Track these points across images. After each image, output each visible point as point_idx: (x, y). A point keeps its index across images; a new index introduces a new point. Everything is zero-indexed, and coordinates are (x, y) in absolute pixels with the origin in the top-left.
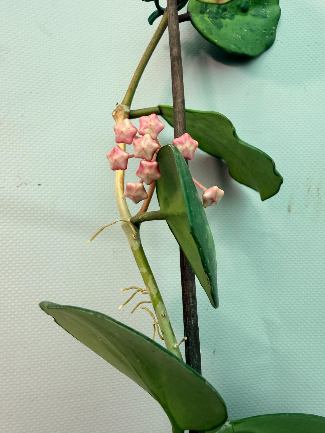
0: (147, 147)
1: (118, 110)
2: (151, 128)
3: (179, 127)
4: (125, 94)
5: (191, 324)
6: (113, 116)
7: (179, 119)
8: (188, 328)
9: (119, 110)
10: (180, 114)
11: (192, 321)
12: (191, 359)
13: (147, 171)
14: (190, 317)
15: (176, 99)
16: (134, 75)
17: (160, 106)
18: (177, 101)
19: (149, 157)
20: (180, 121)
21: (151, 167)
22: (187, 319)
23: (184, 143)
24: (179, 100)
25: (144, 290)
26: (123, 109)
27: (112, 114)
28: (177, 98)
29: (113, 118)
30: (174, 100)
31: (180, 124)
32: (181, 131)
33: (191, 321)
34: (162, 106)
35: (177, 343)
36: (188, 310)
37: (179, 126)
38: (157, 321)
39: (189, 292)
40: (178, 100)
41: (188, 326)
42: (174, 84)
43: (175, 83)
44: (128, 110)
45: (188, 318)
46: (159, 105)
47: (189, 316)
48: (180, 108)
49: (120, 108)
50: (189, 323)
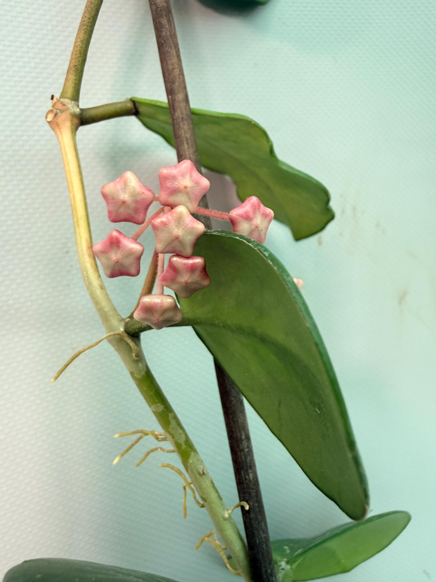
0: (184, 234)
1: (58, 111)
2: (187, 194)
3: (188, 148)
4: (65, 76)
5: (250, 480)
6: (49, 122)
7: (185, 132)
8: (245, 487)
9: (60, 110)
10: (185, 123)
11: (251, 475)
12: (256, 532)
13: (185, 278)
14: (247, 471)
15: (174, 94)
16: (77, 39)
17: (134, 99)
18: (176, 98)
19: (189, 251)
20: (188, 136)
21: (192, 269)
22: (243, 475)
23: (252, 218)
24: (180, 96)
25: (160, 435)
26: (67, 109)
27: (46, 117)
28: (176, 92)
29: (47, 127)
30: (171, 95)
31: (188, 143)
32: (191, 156)
33: (248, 475)
34: (139, 100)
35: (228, 510)
36: (242, 459)
37: (186, 146)
38: (189, 480)
39: (240, 432)
40: (178, 95)
41: (245, 485)
42: (167, 64)
43: (169, 62)
44: (77, 111)
45: (244, 472)
46: (133, 97)
47: (245, 469)
48: (184, 112)
49: (59, 106)
50: (246, 479)
